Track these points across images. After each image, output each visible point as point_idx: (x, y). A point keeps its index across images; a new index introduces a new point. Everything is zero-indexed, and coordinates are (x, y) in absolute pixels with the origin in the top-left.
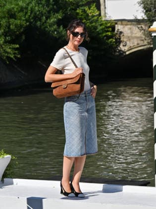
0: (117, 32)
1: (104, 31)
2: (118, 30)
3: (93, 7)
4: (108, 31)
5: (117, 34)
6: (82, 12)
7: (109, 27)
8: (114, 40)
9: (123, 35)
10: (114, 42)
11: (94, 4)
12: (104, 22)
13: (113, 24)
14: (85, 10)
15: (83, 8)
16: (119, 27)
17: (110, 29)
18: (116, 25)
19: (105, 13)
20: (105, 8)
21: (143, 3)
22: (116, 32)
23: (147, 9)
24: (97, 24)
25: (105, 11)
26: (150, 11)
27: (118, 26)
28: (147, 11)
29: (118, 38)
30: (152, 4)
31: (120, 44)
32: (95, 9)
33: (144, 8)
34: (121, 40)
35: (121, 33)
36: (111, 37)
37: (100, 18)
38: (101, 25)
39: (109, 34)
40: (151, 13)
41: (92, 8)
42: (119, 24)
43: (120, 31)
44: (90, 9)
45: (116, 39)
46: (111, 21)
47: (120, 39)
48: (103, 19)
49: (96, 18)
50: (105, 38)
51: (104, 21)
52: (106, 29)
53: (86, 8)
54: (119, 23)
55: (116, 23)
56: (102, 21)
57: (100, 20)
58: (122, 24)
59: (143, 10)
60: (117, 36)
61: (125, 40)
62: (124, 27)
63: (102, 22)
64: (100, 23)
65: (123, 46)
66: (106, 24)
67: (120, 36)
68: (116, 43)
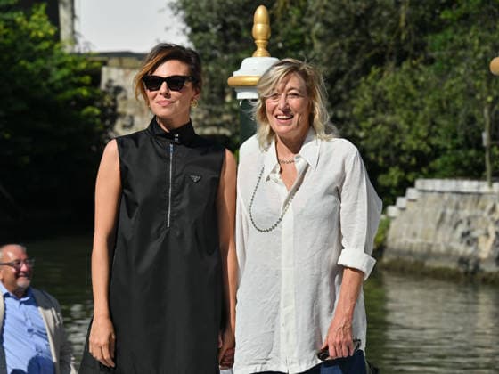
0: (108, 86)
1: (69, 83)
2: (110, 81)
3: (39, 13)
4: (80, 85)
5: (105, 93)
6: (5, 27)
7: (83, 73)
8: (97, 111)
9: (125, 98)
10: (98, 116)
11: (43, 7)
12: (70, 59)
13: (96, 64)
14: (13, 21)
15: (8, 16)
16: (111, 75)
17: (87, 79)
18: (104, 69)
19: (74, 32)
20: (73, 17)
21: (185, 6)
22: (103, 87)
23: (196, 25)
24: (50, 62)
25: (72, 27)
26: (206, 29)
27: (109, 72)
28: (195, 31)
29: (109, 106)
30: (210, 9)
31: (113, 122)
32: (44, 19)
33: (189, 21)
34: (120, 109)
35: (118, 90)
36: (90, 102)
37: (57, 46)
38: (60, 66)
39: (85, 92)
40: (206, 36)
41: (34, 17)
42: (113, 66)
43: (115, 84)
44: (28, 19)
45: (103, 109)
46: (89, 55)
47: (114, 108)
48: (68, 50)
49: (45, 45)
50: (73, 103)
51: (72, 54)
52: (75, 80)
53: (19, 17)
54: (113, 61)
55: (105, 63)
56: (62, 55)
57: (56, 52)
58: (121, 66)
59: (183, 26)
60: (108, 99)
61: (129, 111)
62: (126, 75)
63: (63, 59)
64: (57, 62)
65: (124, 127)
66: (75, 63)
67: (114, 100)
68: (103, 120)
